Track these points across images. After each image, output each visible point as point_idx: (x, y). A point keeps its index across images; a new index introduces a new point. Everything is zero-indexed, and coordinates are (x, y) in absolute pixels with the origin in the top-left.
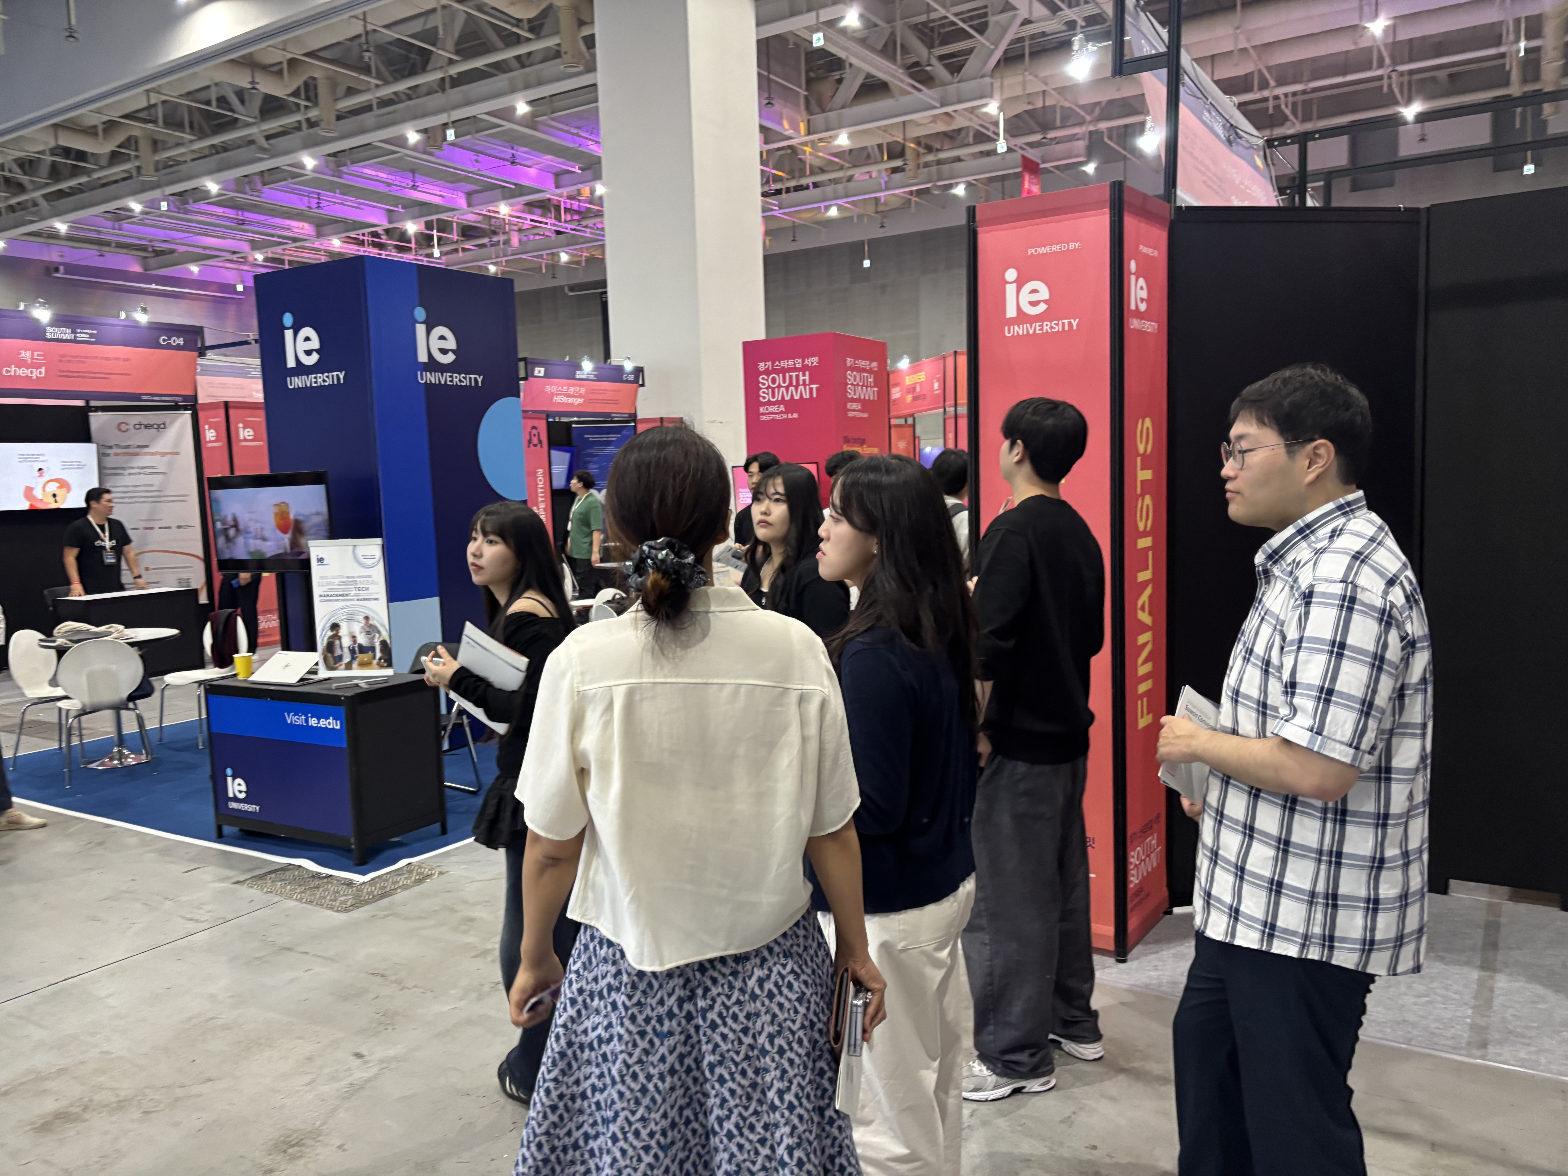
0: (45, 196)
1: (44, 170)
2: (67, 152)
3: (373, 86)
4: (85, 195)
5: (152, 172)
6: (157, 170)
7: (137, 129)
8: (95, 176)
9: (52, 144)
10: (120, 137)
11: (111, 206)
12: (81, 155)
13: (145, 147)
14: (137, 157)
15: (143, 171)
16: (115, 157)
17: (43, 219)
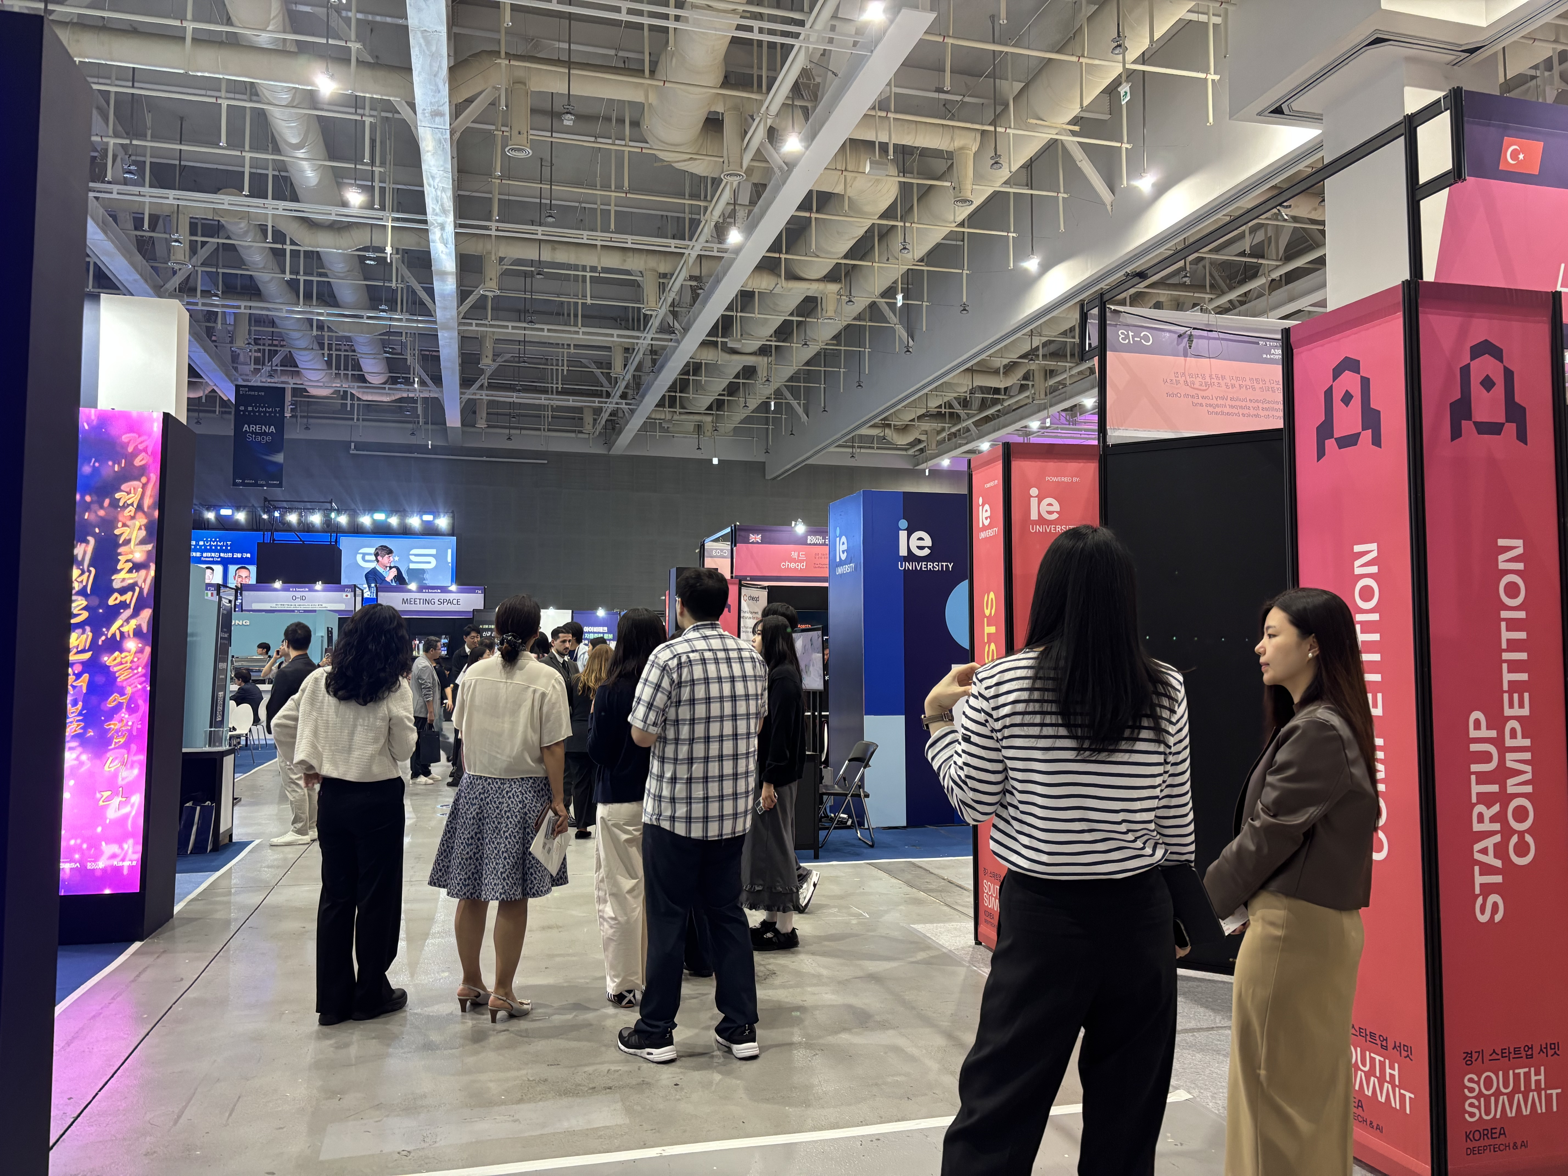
0: (976, 424)
1: (976, 404)
2: (983, 389)
3: (1207, 300)
4: (1001, 419)
5: (1043, 396)
6: (1046, 395)
7: (1033, 366)
8: (1006, 404)
9: (970, 387)
10: (1020, 373)
11: (1018, 425)
12: (997, 391)
13: (1038, 377)
14: (1033, 385)
15: (1037, 396)
16: (1023, 388)
17: (974, 440)
